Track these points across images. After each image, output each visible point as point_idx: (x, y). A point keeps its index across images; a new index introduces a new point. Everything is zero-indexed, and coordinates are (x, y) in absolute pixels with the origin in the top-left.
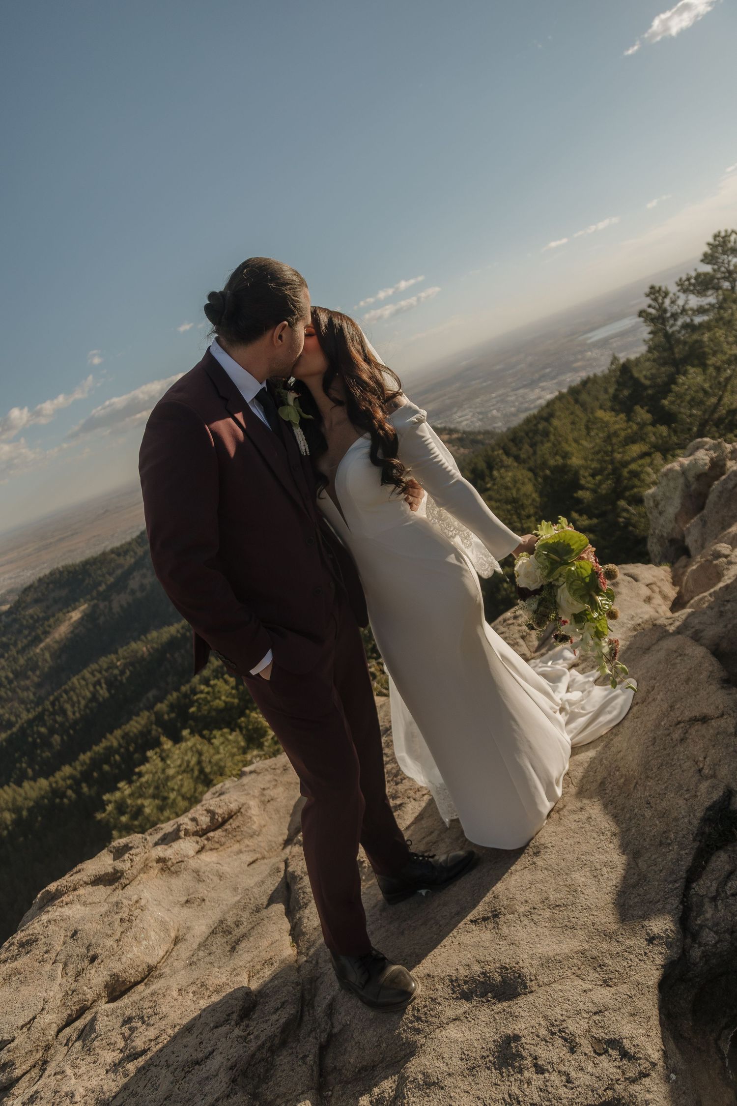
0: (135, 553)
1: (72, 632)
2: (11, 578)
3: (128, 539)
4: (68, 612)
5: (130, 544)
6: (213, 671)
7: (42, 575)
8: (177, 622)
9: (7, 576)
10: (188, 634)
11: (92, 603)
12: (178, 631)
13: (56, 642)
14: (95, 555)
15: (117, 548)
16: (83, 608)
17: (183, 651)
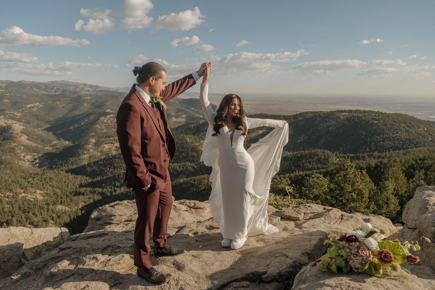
0: (291, 121)
1: (257, 137)
2: (247, 110)
3: (291, 115)
4: (259, 130)
5: (291, 116)
6: (295, 176)
7: (257, 113)
8: (292, 152)
9: (247, 108)
10: (293, 158)
11: (267, 131)
12: (290, 155)
13: (250, 138)
14: (277, 115)
15: (285, 116)
16: (264, 131)
17: (288, 163)
